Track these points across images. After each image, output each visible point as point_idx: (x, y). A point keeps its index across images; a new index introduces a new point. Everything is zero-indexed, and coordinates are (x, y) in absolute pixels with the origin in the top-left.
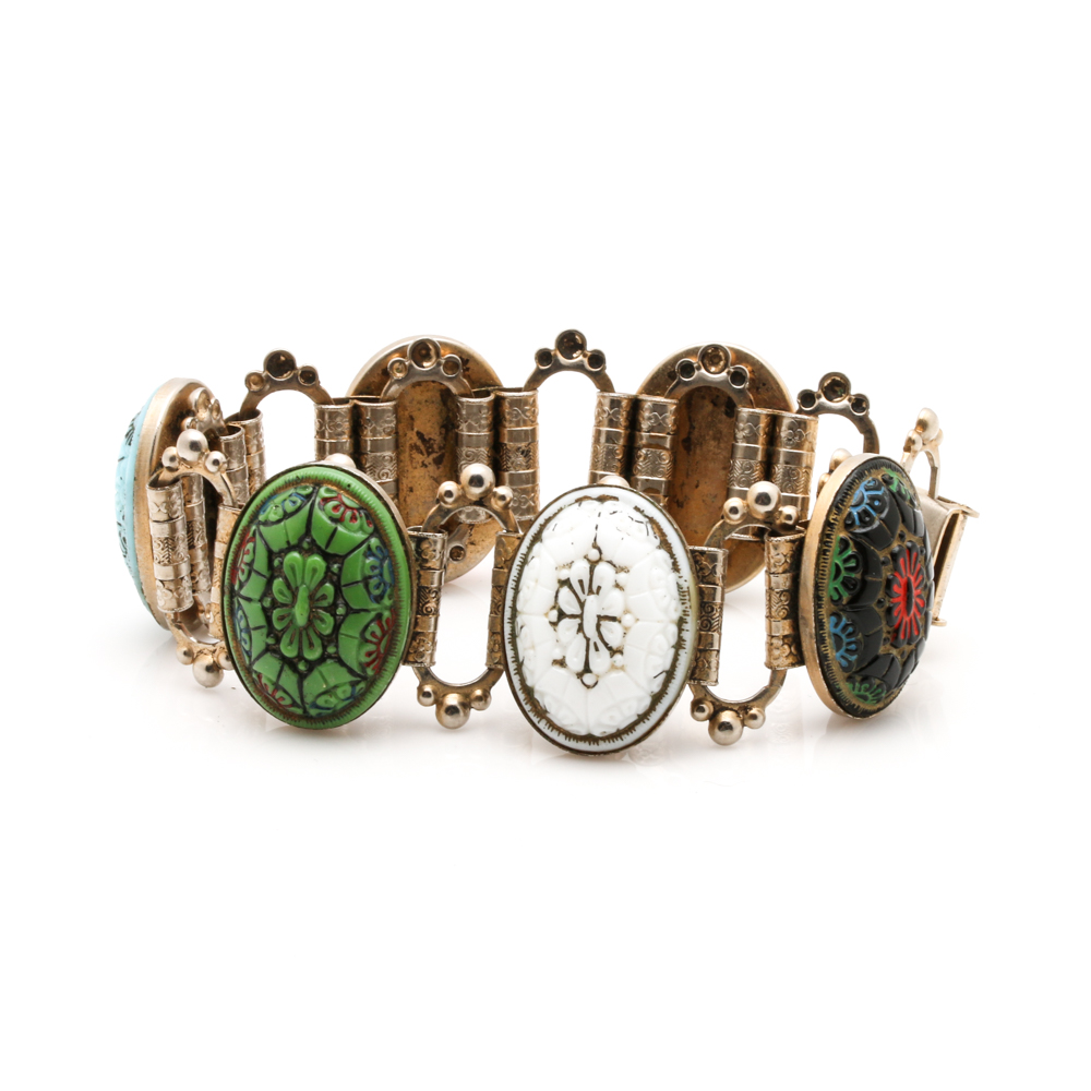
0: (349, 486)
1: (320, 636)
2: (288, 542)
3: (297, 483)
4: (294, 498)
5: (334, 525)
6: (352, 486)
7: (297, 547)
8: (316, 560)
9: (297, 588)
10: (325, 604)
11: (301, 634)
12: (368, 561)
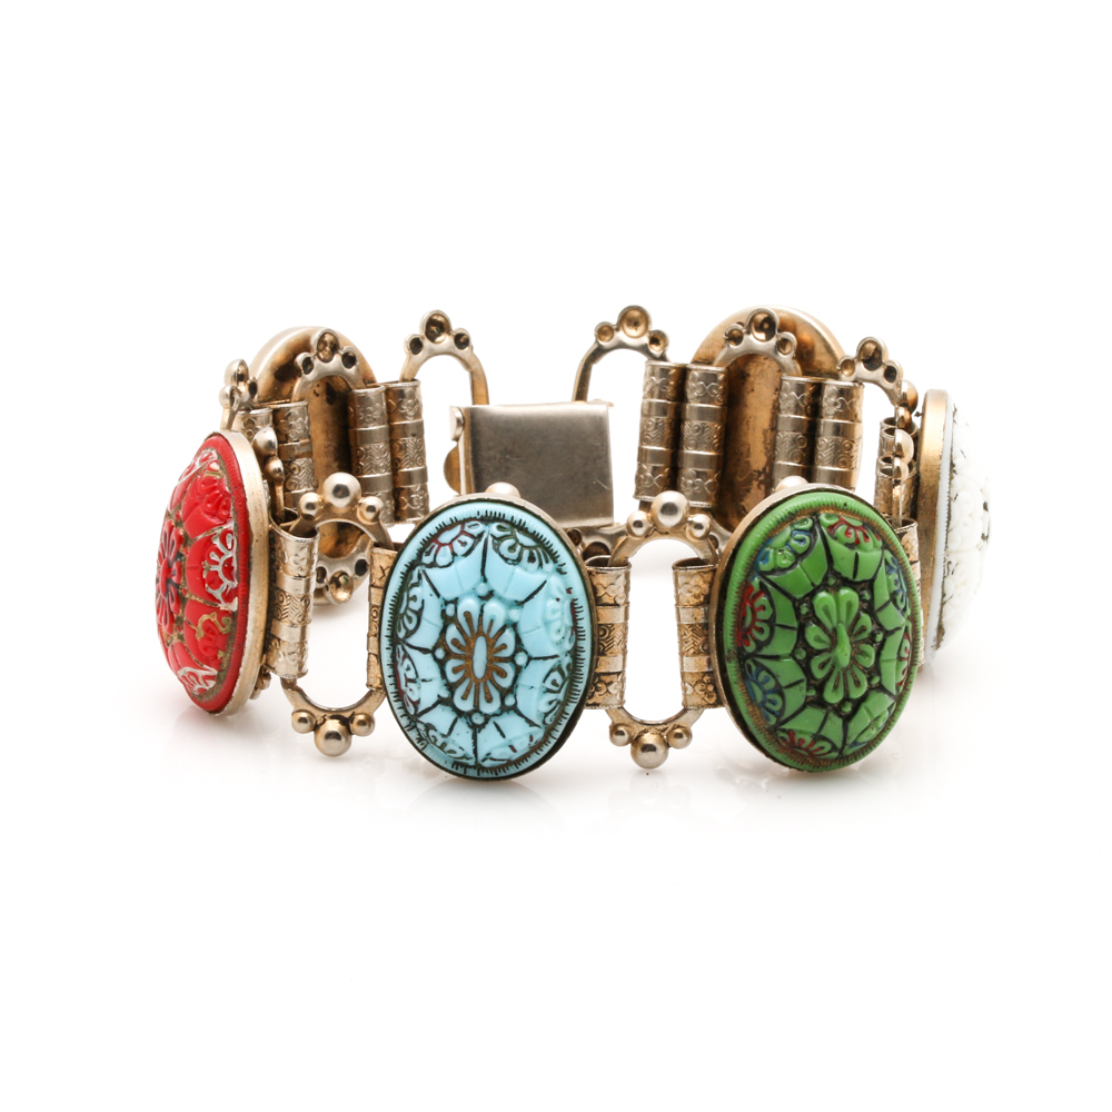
0: (845, 505)
1: (864, 669)
2: (813, 584)
3: (792, 519)
4: (799, 536)
5: (853, 553)
6: (849, 504)
7: (824, 586)
8: (845, 592)
9: (835, 630)
10: (865, 635)
11: (845, 675)
12: (890, 577)
